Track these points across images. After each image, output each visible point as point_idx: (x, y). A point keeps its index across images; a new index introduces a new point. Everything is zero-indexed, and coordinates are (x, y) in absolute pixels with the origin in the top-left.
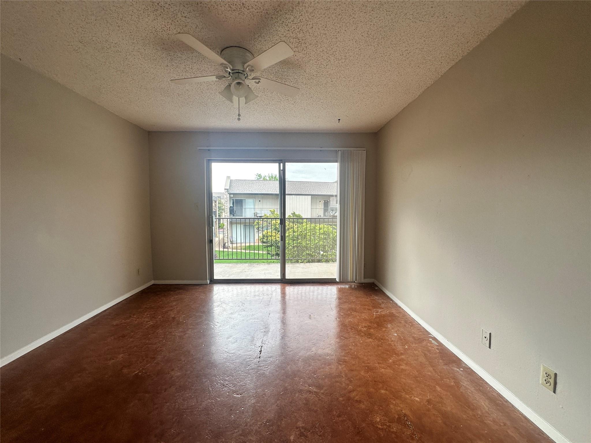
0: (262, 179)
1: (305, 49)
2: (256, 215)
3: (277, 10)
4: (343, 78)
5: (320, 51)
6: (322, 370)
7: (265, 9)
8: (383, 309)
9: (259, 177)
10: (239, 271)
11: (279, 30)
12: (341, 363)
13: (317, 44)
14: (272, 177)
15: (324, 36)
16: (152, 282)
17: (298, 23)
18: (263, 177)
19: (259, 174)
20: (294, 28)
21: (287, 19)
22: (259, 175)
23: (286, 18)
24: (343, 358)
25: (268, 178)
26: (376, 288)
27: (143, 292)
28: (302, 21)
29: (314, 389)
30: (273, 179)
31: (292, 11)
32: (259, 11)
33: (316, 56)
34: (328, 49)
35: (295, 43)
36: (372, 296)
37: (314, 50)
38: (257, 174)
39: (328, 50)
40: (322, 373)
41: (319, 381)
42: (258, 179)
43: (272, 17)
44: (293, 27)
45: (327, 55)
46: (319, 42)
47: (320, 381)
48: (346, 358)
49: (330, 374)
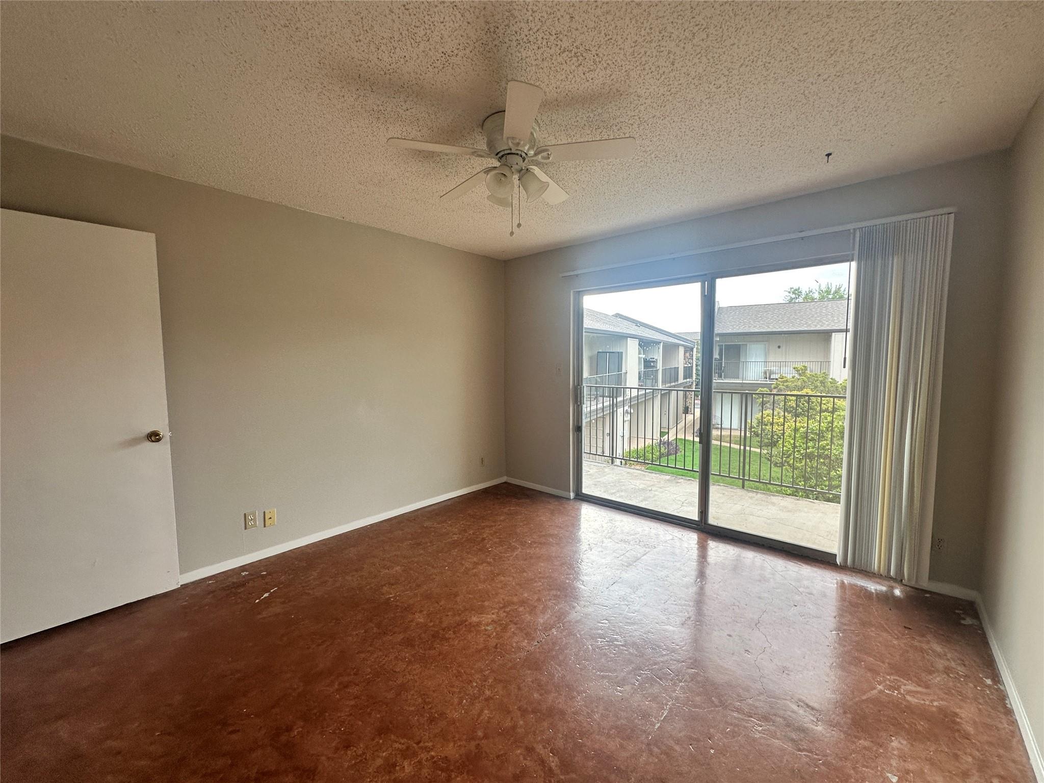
0: (801, 300)
1: (597, 60)
2: (770, 376)
3: (492, 30)
4: (740, 67)
5: (631, 47)
6: (603, 739)
7: (475, 41)
8: (927, 687)
9: (795, 294)
10: (641, 486)
11: (524, 57)
12: (656, 750)
13: (611, 39)
14: (828, 292)
15: (609, 18)
16: (504, 479)
17: (541, 26)
18: (804, 292)
19: (796, 287)
20: (542, 38)
21: (518, 34)
22: (796, 290)
23: (516, 33)
24: (671, 743)
25: (816, 296)
26: (968, 621)
27: (485, 491)
28: (543, 20)
29: (553, 762)
30: (830, 297)
31: (512, 15)
32: (471, 48)
33: (634, 60)
34: (643, 33)
35: (570, 61)
36: (923, 636)
37: (617, 51)
38: (791, 288)
39: (644, 36)
40: (597, 746)
41: (575, 756)
42: (792, 299)
43: (496, 45)
44: (539, 38)
45: (654, 45)
46: (610, 33)
47: (578, 758)
48: (677, 748)
49: (609, 757)
